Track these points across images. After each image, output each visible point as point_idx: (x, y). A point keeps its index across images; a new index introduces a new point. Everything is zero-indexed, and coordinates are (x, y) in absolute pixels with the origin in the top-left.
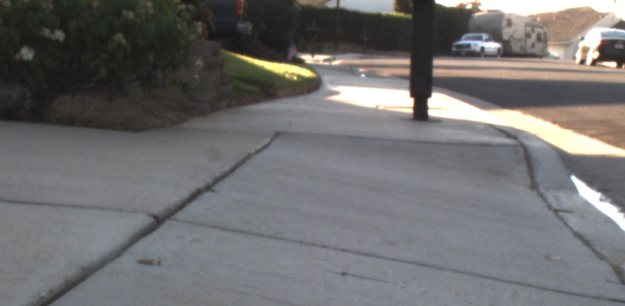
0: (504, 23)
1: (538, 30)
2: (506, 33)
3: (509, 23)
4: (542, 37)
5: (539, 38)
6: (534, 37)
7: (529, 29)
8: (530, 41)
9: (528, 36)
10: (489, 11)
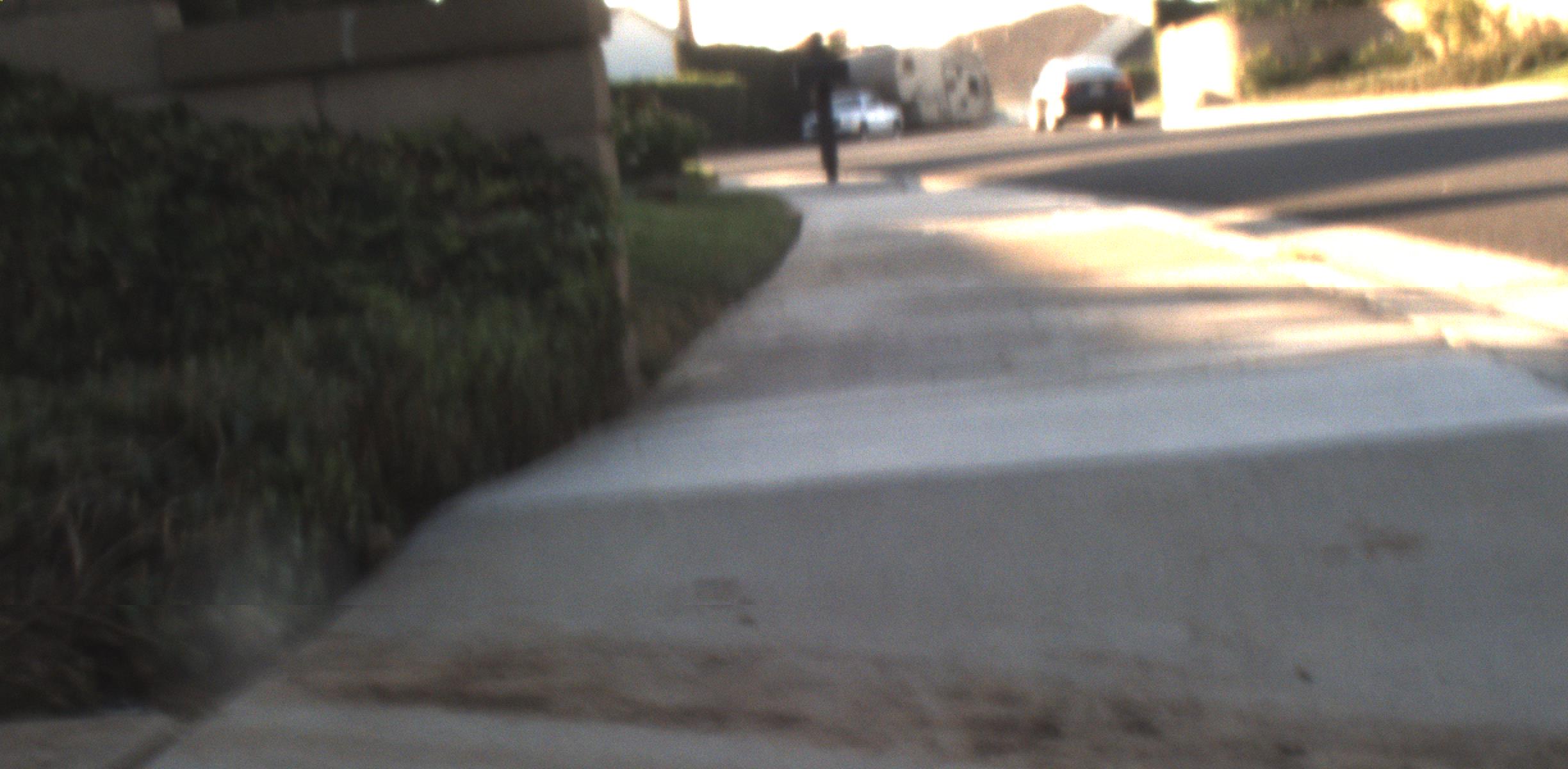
0: (899, 68)
1: (969, 72)
2: (906, 86)
3: (909, 64)
4: (980, 83)
5: (973, 86)
6: (962, 87)
7: (951, 73)
8: (955, 99)
9: (950, 86)
10: (867, 50)
